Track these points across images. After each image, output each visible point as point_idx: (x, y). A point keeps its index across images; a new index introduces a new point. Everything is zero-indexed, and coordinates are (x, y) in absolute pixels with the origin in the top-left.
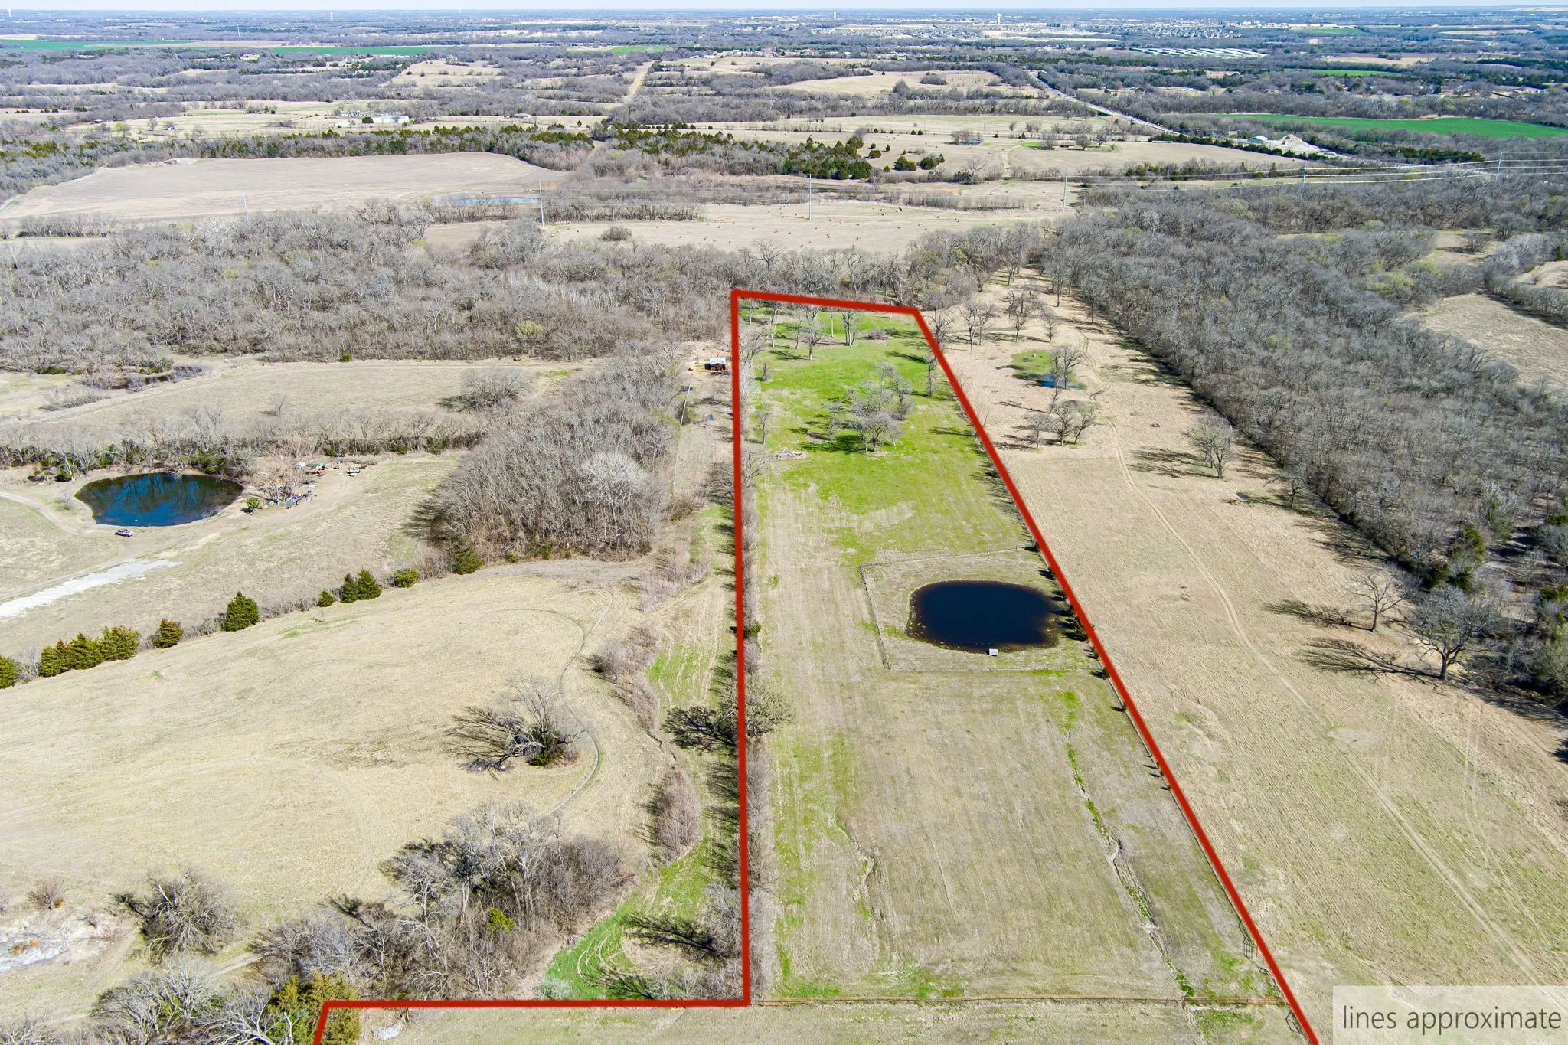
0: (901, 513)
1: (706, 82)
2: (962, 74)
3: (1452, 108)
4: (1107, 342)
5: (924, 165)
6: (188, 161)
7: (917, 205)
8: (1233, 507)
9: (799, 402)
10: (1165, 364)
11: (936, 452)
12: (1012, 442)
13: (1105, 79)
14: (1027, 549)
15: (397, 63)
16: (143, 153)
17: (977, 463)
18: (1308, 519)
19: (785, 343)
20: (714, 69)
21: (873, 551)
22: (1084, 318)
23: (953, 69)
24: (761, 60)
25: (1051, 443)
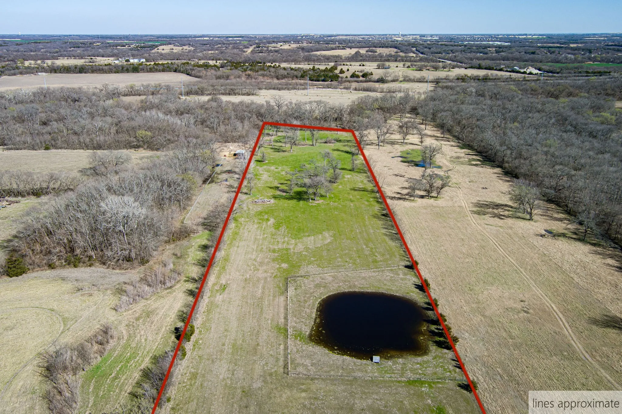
0: (324, 238)
1: (276, 51)
2: (384, 49)
3: (599, 59)
4: (452, 146)
5: (363, 76)
6: (44, 74)
7: (359, 90)
8: (544, 239)
9: (279, 173)
10: (486, 156)
11: (352, 201)
12: (399, 196)
13: (444, 51)
14: (407, 267)
15: (154, 46)
16: (25, 70)
17: (377, 208)
18: (599, 249)
19: (280, 144)
20: (281, 48)
21: (299, 266)
22: (439, 135)
23: (380, 47)
24: (301, 45)
25: (422, 197)
